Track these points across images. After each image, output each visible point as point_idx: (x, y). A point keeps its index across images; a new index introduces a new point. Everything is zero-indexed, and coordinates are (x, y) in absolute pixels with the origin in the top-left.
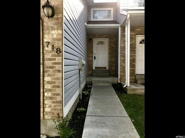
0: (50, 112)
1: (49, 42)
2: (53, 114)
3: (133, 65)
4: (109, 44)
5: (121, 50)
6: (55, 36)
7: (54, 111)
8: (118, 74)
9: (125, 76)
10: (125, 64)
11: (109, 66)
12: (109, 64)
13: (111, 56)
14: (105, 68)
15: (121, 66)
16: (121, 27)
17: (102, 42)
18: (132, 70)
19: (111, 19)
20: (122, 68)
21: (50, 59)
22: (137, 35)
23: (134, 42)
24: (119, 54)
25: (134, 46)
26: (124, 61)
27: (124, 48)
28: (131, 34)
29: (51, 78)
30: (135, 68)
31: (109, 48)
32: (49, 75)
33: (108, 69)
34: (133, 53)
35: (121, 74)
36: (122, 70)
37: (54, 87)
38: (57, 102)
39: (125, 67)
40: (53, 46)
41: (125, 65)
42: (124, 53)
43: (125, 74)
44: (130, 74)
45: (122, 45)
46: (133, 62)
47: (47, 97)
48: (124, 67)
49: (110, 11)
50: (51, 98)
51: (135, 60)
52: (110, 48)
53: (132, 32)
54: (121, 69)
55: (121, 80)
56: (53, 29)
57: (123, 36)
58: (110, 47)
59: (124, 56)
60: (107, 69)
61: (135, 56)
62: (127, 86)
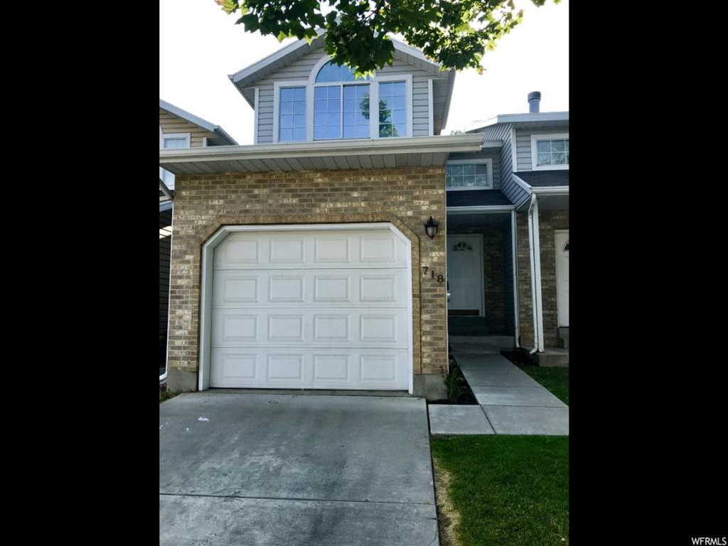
0: (429, 364)
1: (427, 268)
2: (434, 366)
3: (551, 302)
4: (484, 250)
5: (519, 267)
6: (435, 260)
7: (434, 363)
8: (514, 326)
9: (533, 332)
10: (531, 300)
11: (486, 307)
12: (486, 301)
13: (489, 280)
14: (476, 312)
15: (520, 305)
16: (518, 212)
17: (464, 244)
18: (548, 315)
19: (487, 185)
20: (524, 310)
21: (428, 291)
22: (556, 231)
23: (550, 246)
24: (515, 277)
25: (550, 256)
26: (527, 293)
27: (525, 263)
28: (543, 227)
29: (431, 316)
30: (557, 310)
31: (486, 261)
32: (427, 312)
33: (484, 316)
34: (550, 274)
35: (522, 325)
36: (523, 316)
37: (434, 328)
38: (439, 350)
39: (532, 309)
40: (433, 272)
41: (532, 304)
42: (527, 274)
43: (533, 325)
44: (544, 325)
45: (520, 256)
46: (551, 297)
47: (425, 342)
48: (528, 309)
49: (485, 165)
50: (430, 344)
51: (556, 290)
52: (489, 260)
53: (544, 224)
54: (520, 313)
55: (522, 340)
56: (433, 250)
57: (524, 233)
58: (488, 258)
59: (526, 280)
60: (480, 315)
61: (554, 281)
62: (538, 351)
